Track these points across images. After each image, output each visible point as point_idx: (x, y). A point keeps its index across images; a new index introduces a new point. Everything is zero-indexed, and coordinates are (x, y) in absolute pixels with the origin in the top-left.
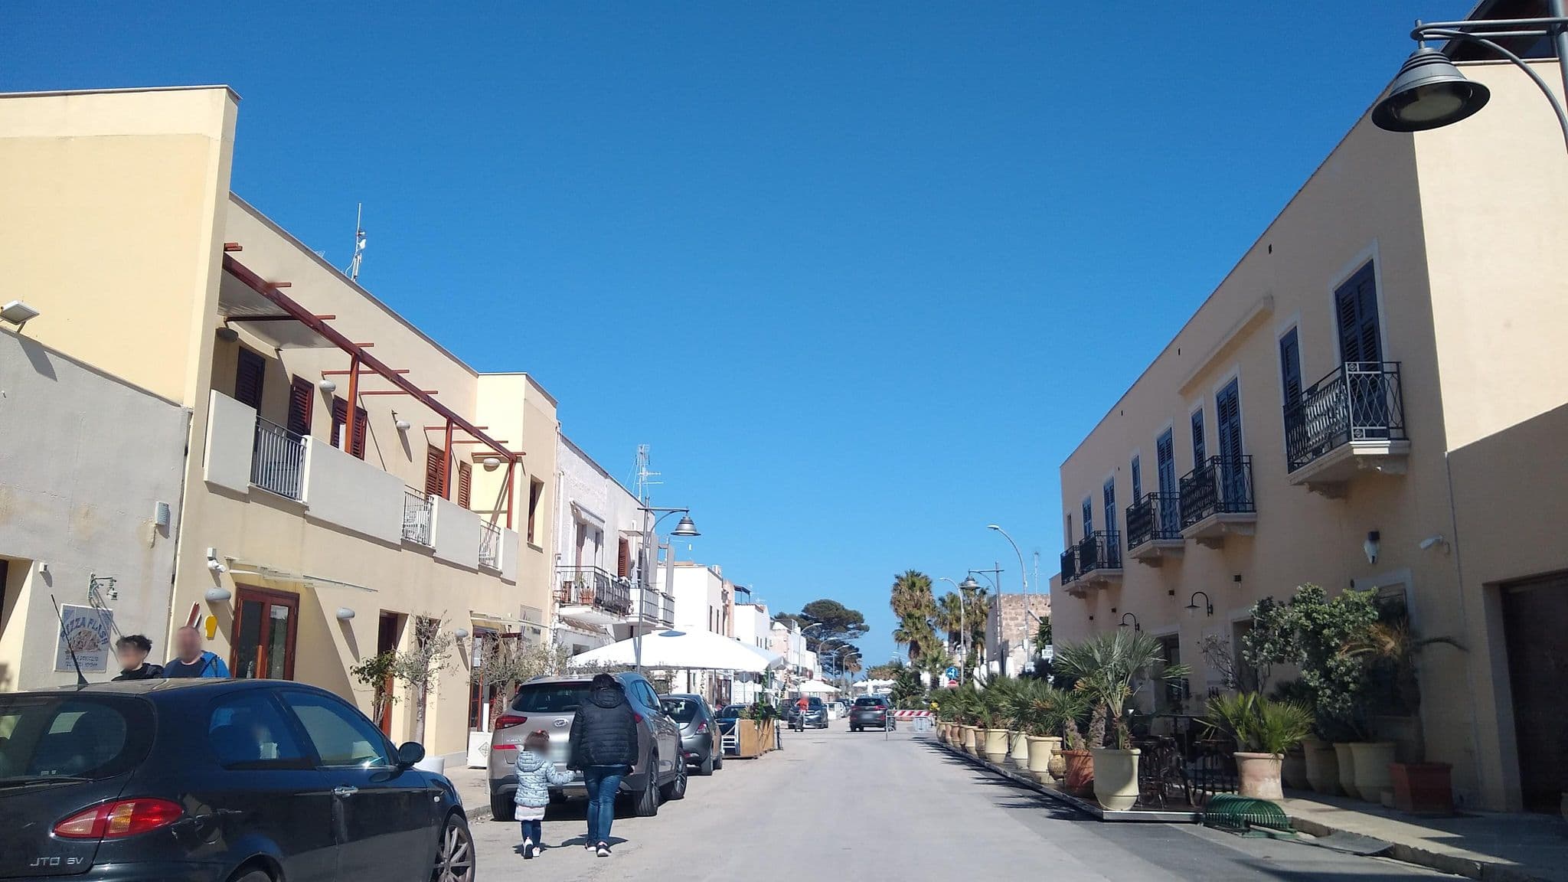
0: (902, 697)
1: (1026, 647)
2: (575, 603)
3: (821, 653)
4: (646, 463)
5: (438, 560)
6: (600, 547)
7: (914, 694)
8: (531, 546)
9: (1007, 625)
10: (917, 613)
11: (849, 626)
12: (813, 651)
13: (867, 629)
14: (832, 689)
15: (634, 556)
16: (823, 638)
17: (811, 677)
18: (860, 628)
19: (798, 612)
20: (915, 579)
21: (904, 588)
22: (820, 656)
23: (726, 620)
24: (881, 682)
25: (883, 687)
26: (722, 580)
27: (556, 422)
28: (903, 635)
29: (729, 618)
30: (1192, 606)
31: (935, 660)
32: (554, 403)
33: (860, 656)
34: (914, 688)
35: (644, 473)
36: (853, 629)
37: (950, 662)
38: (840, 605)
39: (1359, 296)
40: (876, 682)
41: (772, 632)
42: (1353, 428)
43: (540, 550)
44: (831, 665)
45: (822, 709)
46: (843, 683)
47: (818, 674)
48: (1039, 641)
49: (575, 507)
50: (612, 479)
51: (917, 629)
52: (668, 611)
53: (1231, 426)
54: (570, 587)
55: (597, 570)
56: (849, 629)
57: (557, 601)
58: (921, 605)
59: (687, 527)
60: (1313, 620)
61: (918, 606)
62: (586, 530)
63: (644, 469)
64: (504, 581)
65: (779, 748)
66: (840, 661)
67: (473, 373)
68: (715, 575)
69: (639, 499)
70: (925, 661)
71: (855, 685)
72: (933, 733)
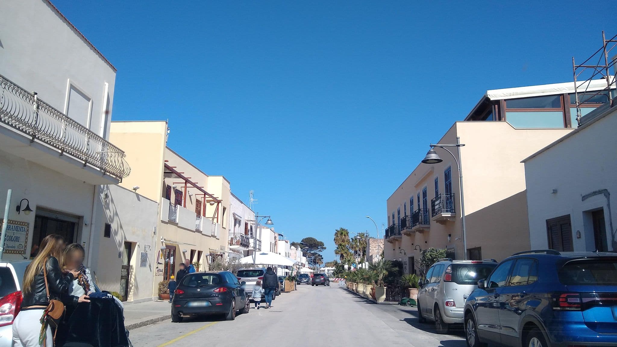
0: (337, 274)
1: (378, 257)
2: (234, 245)
3: (308, 257)
4: (252, 196)
5: (203, 234)
6: (240, 226)
7: (342, 273)
8: (223, 228)
9: (373, 249)
10: (343, 244)
11: (319, 247)
12: (305, 256)
13: (325, 248)
14: (312, 271)
15: (249, 228)
16: (309, 252)
17: (304, 266)
18: (322, 248)
19: (300, 242)
20: (343, 232)
21: (339, 235)
22: (308, 258)
23: (276, 247)
24: (330, 268)
25: (331, 270)
26: (274, 232)
27: (230, 189)
28: (338, 252)
29: (276, 246)
30: (416, 249)
31: (349, 261)
32: (229, 183)
33: (322, 258)
34: (341, 270)
35: (252, 200)
36: (320, 248)
37: (354, 261)
38: (315, 239)
39: (449, 174)
40: (328, 268)
41: (291, 250)
42: (442, 210)
43: (225, 228)
44: (312, 262)
45: (308, 278)
46: (316, 268)
47: (307, 265)
48: (383, 256)
49: (234, 214)
50: (244, 204)
51: (343, 249)
52: (260, 245)
53: (425, 199)
54: (233, 239)
55: (241, 234)
56: (319, 248)
57: (229, 244)
58: (345, 241)
59: (270, 222)
60: (432, 256)
61: (343, 241)
62: (237, 221)
63: (252, 198)
64: (217, 239)
65: (296, 290)
66: (315, 260)
67: (207, 176)
68: (272, 231)
69: (250, 208)
70: (345, 261)
71: (320, 269)
72: (345, 286)
